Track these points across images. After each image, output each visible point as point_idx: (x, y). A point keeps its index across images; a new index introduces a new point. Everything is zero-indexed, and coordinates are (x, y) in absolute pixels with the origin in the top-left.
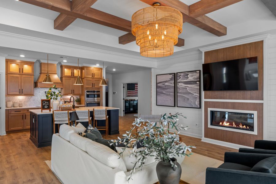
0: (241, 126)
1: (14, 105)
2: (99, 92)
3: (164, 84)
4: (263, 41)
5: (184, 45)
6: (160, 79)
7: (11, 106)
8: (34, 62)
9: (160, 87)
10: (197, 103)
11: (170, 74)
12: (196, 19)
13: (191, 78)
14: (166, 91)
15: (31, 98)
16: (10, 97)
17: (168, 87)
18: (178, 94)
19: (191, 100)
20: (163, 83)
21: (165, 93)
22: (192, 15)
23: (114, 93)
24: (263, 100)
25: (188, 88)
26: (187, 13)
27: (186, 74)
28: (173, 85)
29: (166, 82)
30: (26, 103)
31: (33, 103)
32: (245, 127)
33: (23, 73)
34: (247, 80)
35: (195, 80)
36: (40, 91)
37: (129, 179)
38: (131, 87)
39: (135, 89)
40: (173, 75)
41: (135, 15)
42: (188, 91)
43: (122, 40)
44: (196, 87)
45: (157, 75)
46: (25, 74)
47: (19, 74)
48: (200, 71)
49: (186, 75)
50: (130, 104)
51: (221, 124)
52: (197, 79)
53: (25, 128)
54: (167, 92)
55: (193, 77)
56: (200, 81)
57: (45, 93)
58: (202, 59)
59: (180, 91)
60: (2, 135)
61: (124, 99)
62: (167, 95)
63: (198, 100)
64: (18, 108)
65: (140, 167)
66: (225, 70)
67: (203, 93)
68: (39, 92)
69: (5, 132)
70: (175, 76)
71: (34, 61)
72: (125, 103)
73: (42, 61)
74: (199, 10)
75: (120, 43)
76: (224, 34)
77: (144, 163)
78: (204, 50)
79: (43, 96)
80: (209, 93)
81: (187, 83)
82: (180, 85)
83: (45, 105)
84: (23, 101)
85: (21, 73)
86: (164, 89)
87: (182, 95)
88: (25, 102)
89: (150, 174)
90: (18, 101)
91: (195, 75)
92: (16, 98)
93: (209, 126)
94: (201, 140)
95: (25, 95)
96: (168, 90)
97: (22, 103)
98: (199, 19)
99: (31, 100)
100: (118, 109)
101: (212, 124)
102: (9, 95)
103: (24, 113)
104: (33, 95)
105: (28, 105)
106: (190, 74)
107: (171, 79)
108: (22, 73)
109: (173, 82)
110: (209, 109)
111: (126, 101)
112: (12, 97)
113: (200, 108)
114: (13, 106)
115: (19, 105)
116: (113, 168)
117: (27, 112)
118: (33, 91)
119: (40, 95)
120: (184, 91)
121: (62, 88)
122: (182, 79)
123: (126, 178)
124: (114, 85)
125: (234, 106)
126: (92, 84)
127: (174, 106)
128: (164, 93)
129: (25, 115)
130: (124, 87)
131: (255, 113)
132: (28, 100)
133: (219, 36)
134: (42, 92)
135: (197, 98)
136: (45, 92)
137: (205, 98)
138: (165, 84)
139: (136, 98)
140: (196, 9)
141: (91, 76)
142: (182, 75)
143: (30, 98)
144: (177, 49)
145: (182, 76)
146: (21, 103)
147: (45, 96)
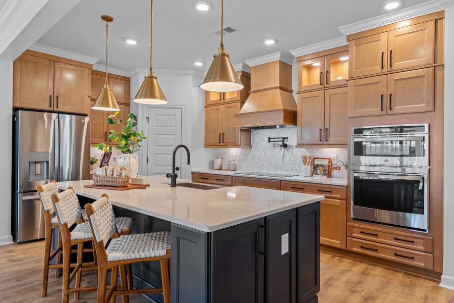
1: (222, 165)
8: (240, 71)
15: (249, 152)
30: (242, 164)
31: (252, 165)
33: (225, 101)
47: (219, 104)
57: (269, 141)
71: (239, 68)
73: (250, 63)
84: (238, 159)
88: (240, 160)
92: (229, 153)
97: (236, 162)
99: (249, 157)
105: (245, 168)
108: (223, 101)
119: (264, 146)
126: (379, 99)
136: (269, 138)
141: (376, 68)
146: (234, 162)
147: (272, 148)
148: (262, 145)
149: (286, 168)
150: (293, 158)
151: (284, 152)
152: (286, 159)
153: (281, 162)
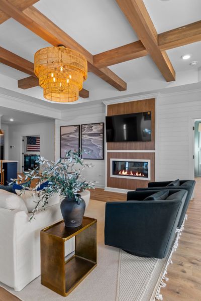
0: (137, 174)
4: (155, 99)
5: (88, 97)
6: (65, 131)
9: (64, 139)
10: (101, 154)
11: (75, 126)
12: (100, 69)
13: (95, 130)
14: (70, 143)
17: (73, 139)
18: (82, 146)
19: (95, 151)
20: (68, 135)
22: (96, 65)
23: (11, 147)
24: (154, 149)
25: (92, 140)
26: (92, 62)
27: (90, 126)
28: (78, 137)
29: (70, 133)
32: (140, 174)
34: (144, 136)
35: (99, 132)
37: (31, 218)
38: (32, 141)
39: (37, 143)
40: (77, 127)
41: (38, 54)
42: (93, 142)
43: (23, 84)
44: (100, 139)
45: (61, 127)
48: (103, 123)
50: (30, 160)
51: (120, 173)
52: (101, 131)
54: (72, 144)
55: (97, 129)
56: (103, 133)
58: (105, 112)
59: (85, 143)
61: (23, 154)
62: (72, 147)
63: (101, 151)
65: (43, 206)
66: (125, 127)
67: (106, 144)
70: (80, 128)
72: (25, 158)
74: (102, 61)
75: (19, 86)
76: (125, 89)
77: (47, 203)
78: (107, 103)
80: (112, 144)
82: (85, 137)
86: (69, 141)
87: (86, 147)
89: (54, 213)
91: (99, 127)
93: (112, 176)
94: (104, 189)
96: (72, 142)
98: (103, 70)
100: (17, 163)
101: (114, 174)
106: (94, 127)
107: (76, 131)
109: (78, 134)
110: (112, 160)
111: (26, 156)
113: (103, 159)
116: (12, 210)
120: (89, 143)
122: (86, 131)
123: (28, 218)
124: (11, 137)
125: (132, 156)
128: (68, 145)
130: (23, 140)
131: (149, 161)
133: (120, 90)
135: (100, 149)
137: (108, 150)
138: (70, 136)
139: (37, 153)
140: (100, 60)
144: (81, 100)
145: (87, 128)
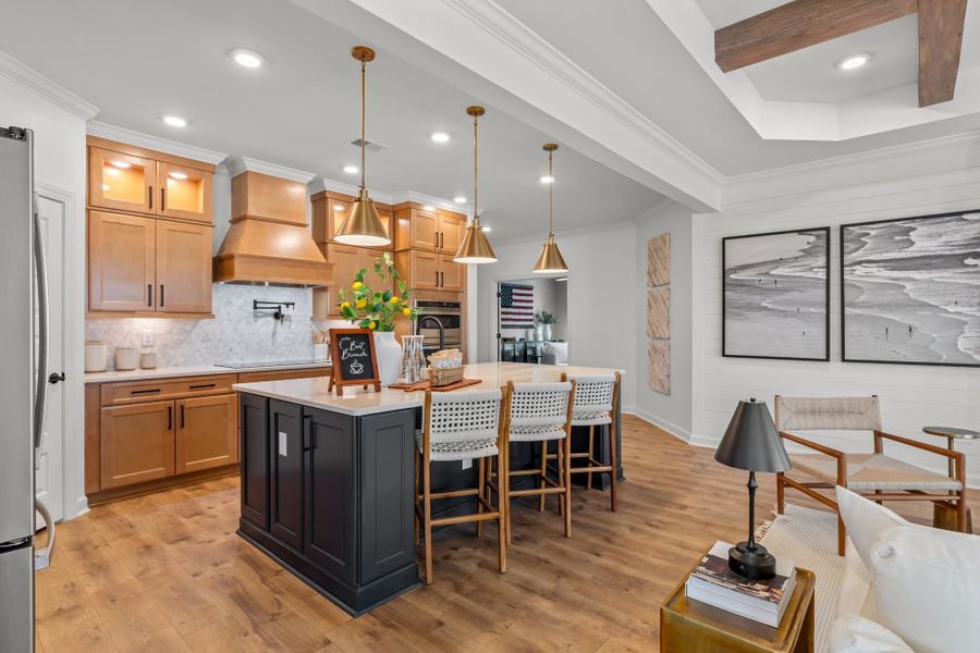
1: (115, 359)
2: (457, 305)
3: (767, 274)
7: (104, 368)
8: (214, 166)
9: (742, 285)
14: (777, 298)
15: (193, 327)
16: (100, 322)
18: (846, 309)
20: (763, 269)
21: (770, 306)
25: (909, 286)
29: (780, 262)
30: (172, 352)
31: (203, 351)
33: (165, 213)
35: (957, 252)
36: (233, 299)
39: (514, 304)
40: (818, 237)
42: (912, 295)
45: (724, 239)
46: (175, 218)
47: (146, 216)
49: (898, 234)
53: (179, 471)
54: (787, 303)
55: (944, 238)
57: (255, 308)
60: (69, 517)
61: (498, 336)
62: (784, 314)
64: (138, 374)
68: (229, 303)
69: (86, 498)
70: (832, 241)
71: (216, 158)
73: (251, 165)
79: (244, 322)
81: (907, 264)
83: (351, 360)
84: (158, 343)
85: (156, 209)
86: (765, 291)
88: (165, 346)
90: (138, 343)
91: (956, 232)
92: (127, 328)
95: (170, 313)
97: (155, 350)
99: (194, 336)
102: (100, 311)
103: (175, 399)
104: (208, 314)
105: (183, 360)
106: (922, 229)
107: (807, 253)
108: (159, 212)
109: (822, 261)
112: (108, 322)
114: (112, 363)
115: (141, 363)
117: (190, 393)
118: (210, 298)
119: (232, 314)
121: (324, 289)
122: (872, 250)
126: (434, 276)
127: (824, 357)
128: (765, 308)
129: (182, 407)
130: (498, 294)
132: (182, 337)
134: (241, 301)
135: (966, 323)
136: (255, 302)
138: (772, 272)
141: (431, 245)
142: (873, 233)
143: (188, 328)
145: (875, 237)
146: (147, 351)
147: (252, 319)
148: (228, 313)
149: (279, 352)
150: (291, 336)
151: (275, 326)
152: (280, 337)
153: (270, 342)
